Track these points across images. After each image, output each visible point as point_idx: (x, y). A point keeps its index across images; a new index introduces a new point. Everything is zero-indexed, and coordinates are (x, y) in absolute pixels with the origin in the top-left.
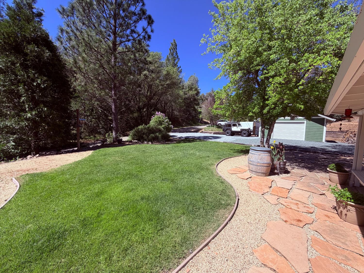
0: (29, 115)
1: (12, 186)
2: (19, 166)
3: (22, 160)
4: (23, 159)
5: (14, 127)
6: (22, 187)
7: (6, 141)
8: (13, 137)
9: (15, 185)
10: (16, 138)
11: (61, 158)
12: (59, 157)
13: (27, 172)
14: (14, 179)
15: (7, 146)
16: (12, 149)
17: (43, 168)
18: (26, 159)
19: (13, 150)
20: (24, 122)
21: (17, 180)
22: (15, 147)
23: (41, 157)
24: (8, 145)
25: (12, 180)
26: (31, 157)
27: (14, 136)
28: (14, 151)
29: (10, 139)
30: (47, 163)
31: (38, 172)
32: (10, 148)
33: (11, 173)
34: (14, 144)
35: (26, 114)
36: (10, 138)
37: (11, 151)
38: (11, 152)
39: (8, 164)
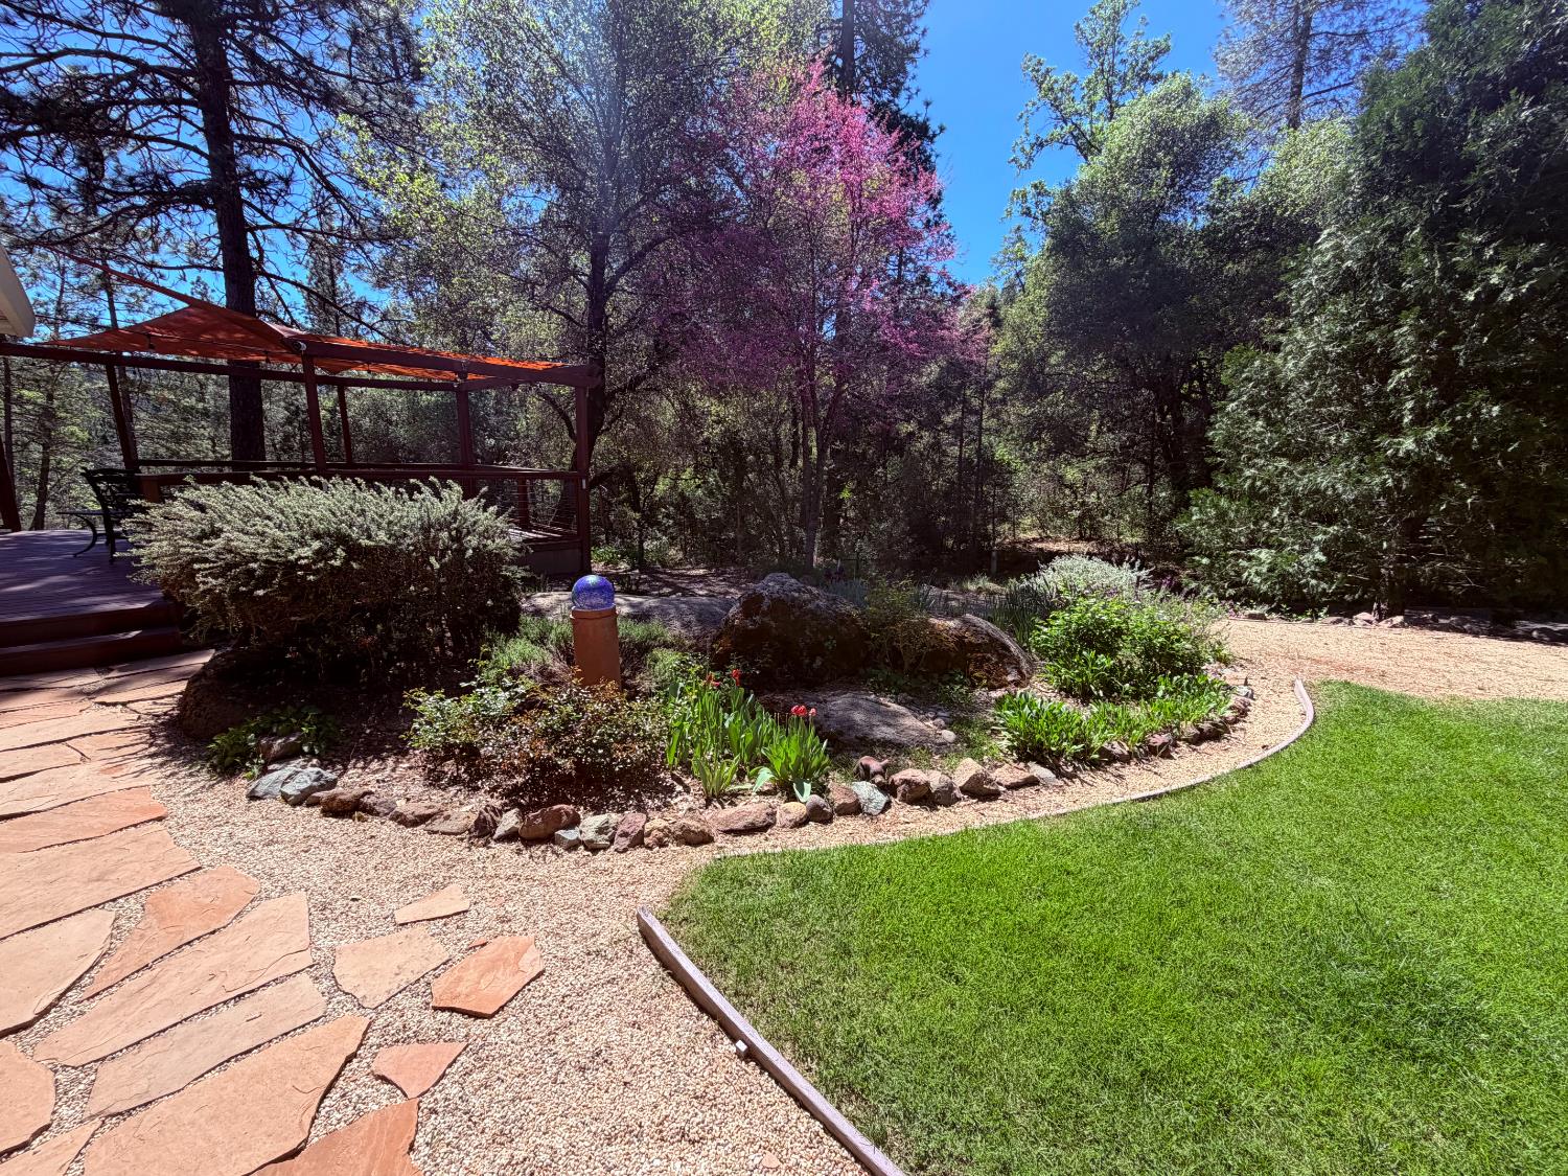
0: (1409, 444)
1: (1289, 708)
2: (1321, 644)
3: (1334, 623)
4: (1339, 621)
5: (1339, 496)
6: (1320, 723)
7: (1300, 545)
8: (1325, 533)
9: (1298, 708)
10: (1336, 538)
11: (1515, 661)
12: (1501, 650)
13: (1346, 677)
14: (1299, 683)
15: (1300, 564)
16: (1312, 578)
17: (1412, 681)
18: (1351, 623)
19: (1313, 582)
20: (1380, 474)
21: (1309, 693)
22: (1324, 572)
23: (1409, 630)
24: (1305, 559)
25: (1293, 685)
26: (1370, 622)
27: (1331, 530)
28: (1318, 585)
29: (1315, 538)
30: (1434, 665)
31: (1390, 689)
32: (1308, 570)
33: (1295, 658)
34: (1323, 558)
35: (1396, 440)
36: (1314, 534)
37: (1308, 582)
38: (1306, 585)
39: (1290, 626)
